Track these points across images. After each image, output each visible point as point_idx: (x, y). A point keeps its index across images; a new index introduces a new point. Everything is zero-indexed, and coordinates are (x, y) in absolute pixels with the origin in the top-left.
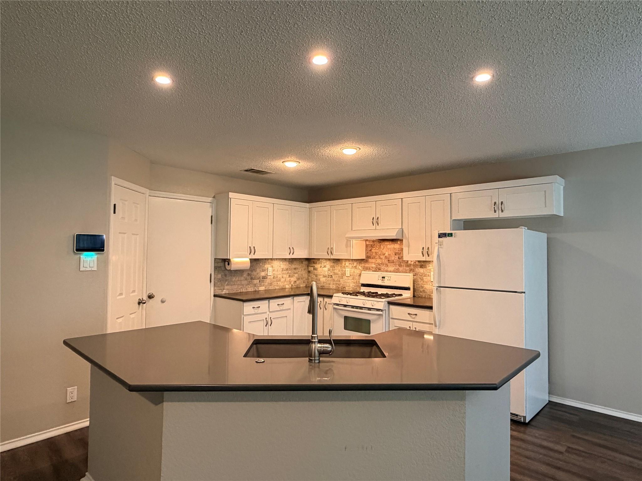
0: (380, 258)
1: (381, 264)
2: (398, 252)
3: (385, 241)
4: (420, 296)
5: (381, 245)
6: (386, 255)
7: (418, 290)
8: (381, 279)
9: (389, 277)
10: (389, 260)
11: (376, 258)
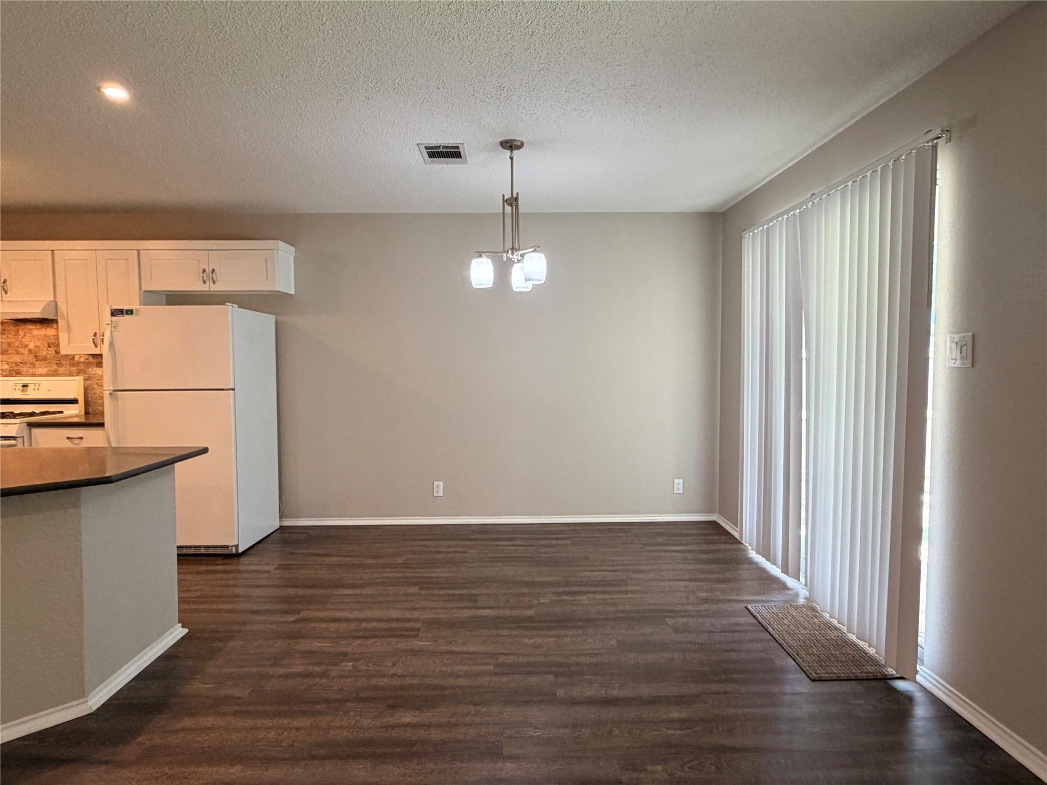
0: (18, 353)
1: (21, 363)
2: (54, 341)
3: (27, 323)
4: (97, 411)
5: (18, 330)
6: (29, 347)
7: (94, 402)
8: (21, 388)
9: (37, 385)
10: (36, 356)
11: (10, 352)
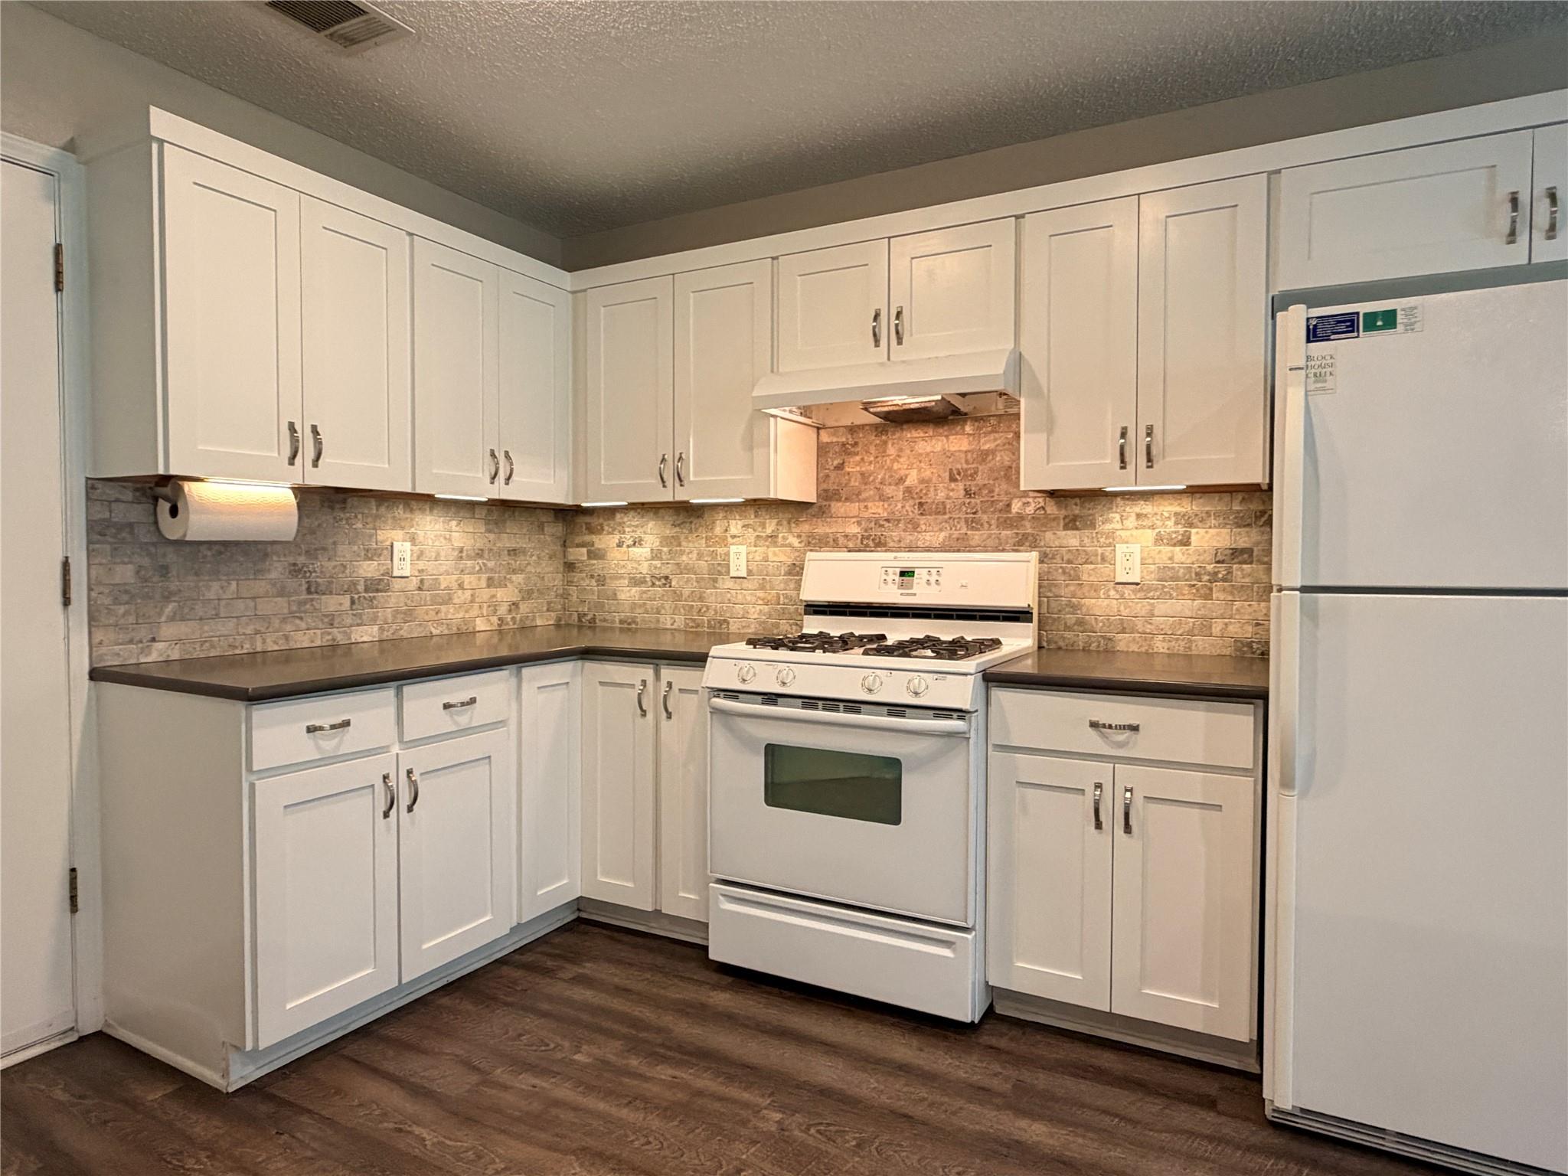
0: (883, 498)
1: (888, 520)
2: (965, 466)
3: (905, 427)
4: (1061, 644)
5: (885, 443)
6: (907, 483)
7: (1054, 620)
8: (897, 578)
9: (934, 571)
10: (921, 504)
11: (864, 495)
